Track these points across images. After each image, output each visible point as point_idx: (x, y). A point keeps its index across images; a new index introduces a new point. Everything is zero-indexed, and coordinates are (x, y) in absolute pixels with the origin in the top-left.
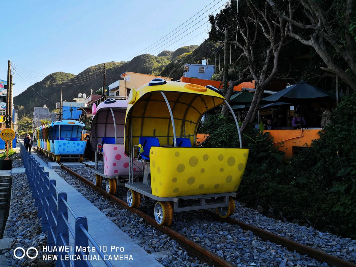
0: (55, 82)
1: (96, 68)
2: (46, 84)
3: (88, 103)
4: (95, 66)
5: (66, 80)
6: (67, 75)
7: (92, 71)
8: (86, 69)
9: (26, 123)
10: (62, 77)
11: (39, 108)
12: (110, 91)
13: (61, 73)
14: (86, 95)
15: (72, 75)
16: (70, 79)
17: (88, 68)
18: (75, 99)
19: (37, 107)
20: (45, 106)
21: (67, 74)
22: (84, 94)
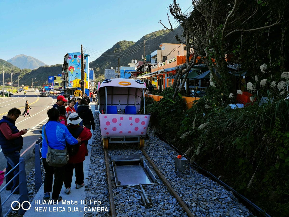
0: (120, 49)
1: (150, 35)
2: (114, 50)
3: (137, 67)
4: (149, 34)
5: (128, 46)
6: (129, 43)
7: (147, 38)
8: (143, 37)
9: (101, 80)
10: (125, 44)
11: (108, 70)
12: (151, 58)
13: (125, 41)
14: (137, 61)
15: (133, 42)
16: (131, 45)
17: (144, 36)
18: (129, 64)
19: (107, 69)
20: (112, 68)
21: (129, 41)
22: (135, 60)
